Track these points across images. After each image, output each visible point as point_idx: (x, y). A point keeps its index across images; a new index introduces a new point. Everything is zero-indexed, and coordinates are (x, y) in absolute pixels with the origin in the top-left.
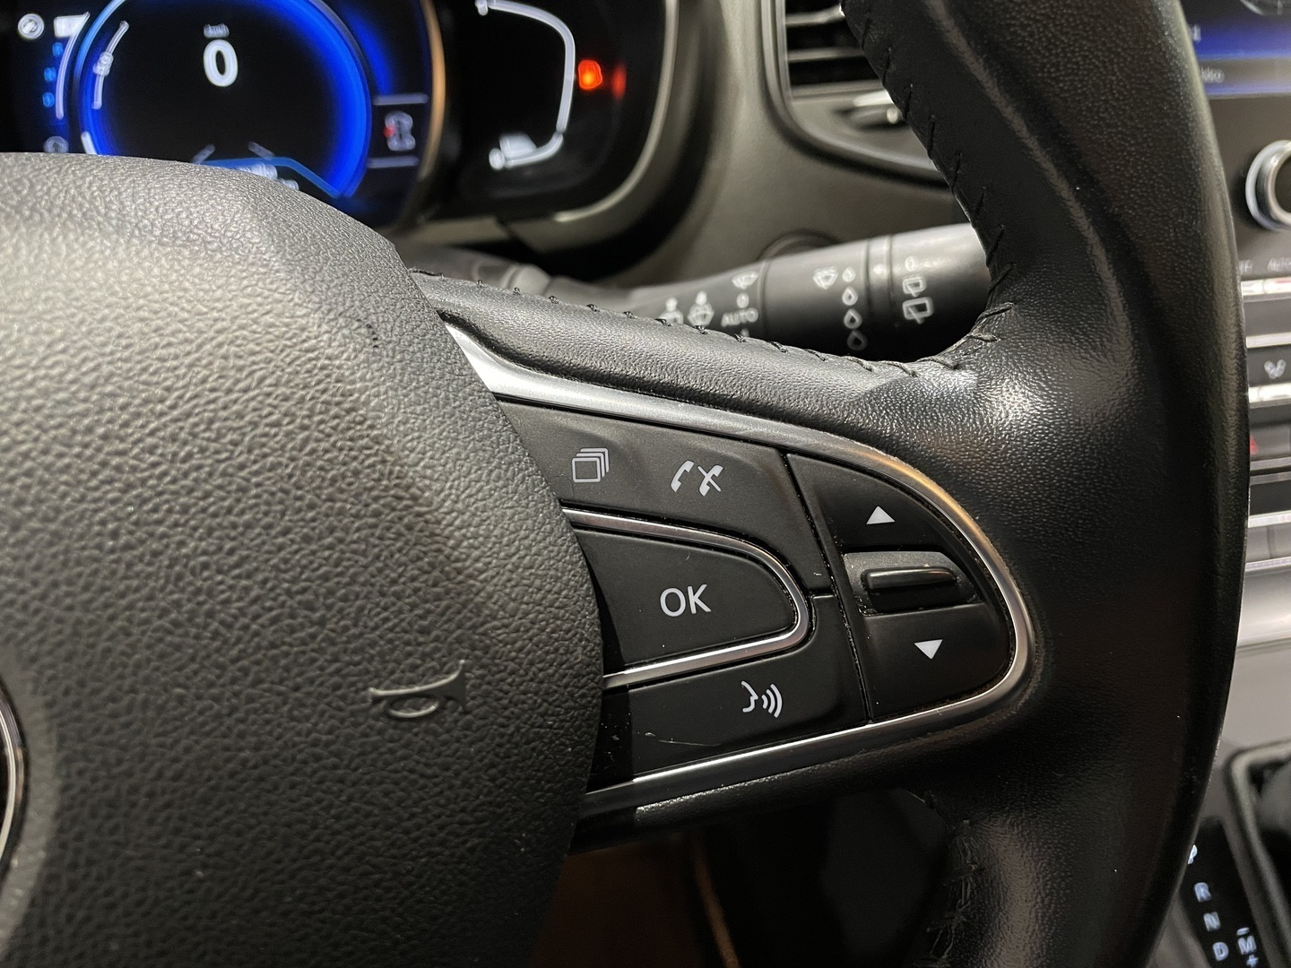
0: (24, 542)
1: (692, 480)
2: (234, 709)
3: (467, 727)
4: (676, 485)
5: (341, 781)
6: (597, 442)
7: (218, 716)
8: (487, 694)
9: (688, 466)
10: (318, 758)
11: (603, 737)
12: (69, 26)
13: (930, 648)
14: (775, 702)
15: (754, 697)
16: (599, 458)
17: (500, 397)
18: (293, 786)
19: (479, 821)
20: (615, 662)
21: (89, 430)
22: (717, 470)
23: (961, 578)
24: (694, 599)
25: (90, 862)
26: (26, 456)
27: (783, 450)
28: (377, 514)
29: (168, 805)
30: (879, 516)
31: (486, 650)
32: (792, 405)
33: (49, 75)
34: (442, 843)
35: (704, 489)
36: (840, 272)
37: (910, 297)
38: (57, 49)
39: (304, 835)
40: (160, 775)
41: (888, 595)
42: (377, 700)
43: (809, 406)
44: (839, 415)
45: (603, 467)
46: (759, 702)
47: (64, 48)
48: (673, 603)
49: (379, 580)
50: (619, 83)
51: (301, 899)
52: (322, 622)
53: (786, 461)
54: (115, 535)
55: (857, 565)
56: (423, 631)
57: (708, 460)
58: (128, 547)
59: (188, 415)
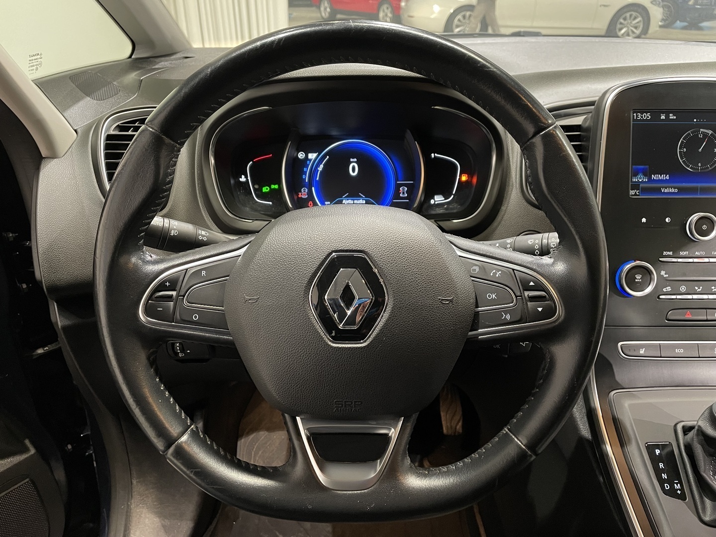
0: (392, 266)
1: (495, 274)
2: (419, 296)
3: (453, 307)
4: (492, 274)
5: (433, 311)
6: (477, 265)
7: (416, 297)
8: (457, 302)
9: (494, 271)
10: (430, 307)
11: (474, 320)
12: (312, 156)
13: (540, 309)
14: (508, 317)
15: (504, 316)
16: (477, 269)
17: (460, 256)
18: (426, 310)
19: (454, 324)
20: (477, 306)
21: (402, 251)
22: (500, 272)
23: (547, 296)
24: (494, 296)
25: (396, 316)
26: (393, 253)
27: (513, 270)
28: (442, 269)
29: (408, 309)
30: (532, 284)
31: (457, 295)
32: (516, 262)
33: (305, 169)
34: (447, 326)
35: (497, 276)
36: (535, 241)
37: (552, 248)
38: (308, 162)
39: (426, 319)
40: (407, 305)
41: (532, 299)
42: (440, 299)
43: (519, 262)
44: (525, 264)
45: (477, 270)
46: (505, 317)
47: (310, 162)
48: (489, 296)
49: (442, 280)
50: (475, 180)
51: (424, 330)
52: (432, 285)
53: (514, 272)
54: (404, 267)
55: (526, 293)
56: (448, 289)
57: (499, 270)
58: (406, 269)
59: (415, 250)
